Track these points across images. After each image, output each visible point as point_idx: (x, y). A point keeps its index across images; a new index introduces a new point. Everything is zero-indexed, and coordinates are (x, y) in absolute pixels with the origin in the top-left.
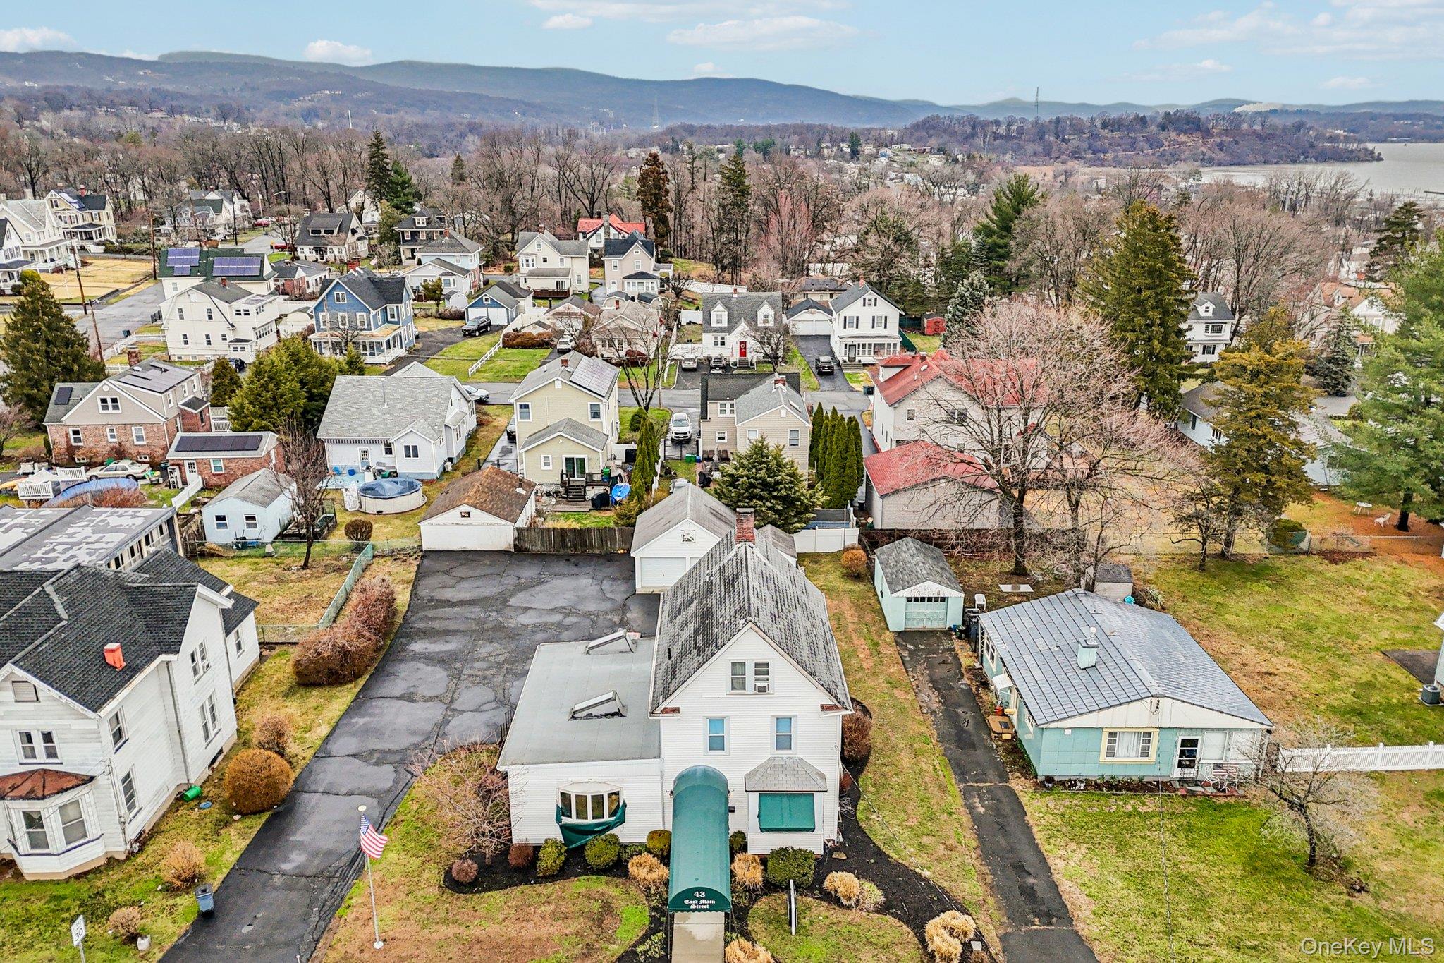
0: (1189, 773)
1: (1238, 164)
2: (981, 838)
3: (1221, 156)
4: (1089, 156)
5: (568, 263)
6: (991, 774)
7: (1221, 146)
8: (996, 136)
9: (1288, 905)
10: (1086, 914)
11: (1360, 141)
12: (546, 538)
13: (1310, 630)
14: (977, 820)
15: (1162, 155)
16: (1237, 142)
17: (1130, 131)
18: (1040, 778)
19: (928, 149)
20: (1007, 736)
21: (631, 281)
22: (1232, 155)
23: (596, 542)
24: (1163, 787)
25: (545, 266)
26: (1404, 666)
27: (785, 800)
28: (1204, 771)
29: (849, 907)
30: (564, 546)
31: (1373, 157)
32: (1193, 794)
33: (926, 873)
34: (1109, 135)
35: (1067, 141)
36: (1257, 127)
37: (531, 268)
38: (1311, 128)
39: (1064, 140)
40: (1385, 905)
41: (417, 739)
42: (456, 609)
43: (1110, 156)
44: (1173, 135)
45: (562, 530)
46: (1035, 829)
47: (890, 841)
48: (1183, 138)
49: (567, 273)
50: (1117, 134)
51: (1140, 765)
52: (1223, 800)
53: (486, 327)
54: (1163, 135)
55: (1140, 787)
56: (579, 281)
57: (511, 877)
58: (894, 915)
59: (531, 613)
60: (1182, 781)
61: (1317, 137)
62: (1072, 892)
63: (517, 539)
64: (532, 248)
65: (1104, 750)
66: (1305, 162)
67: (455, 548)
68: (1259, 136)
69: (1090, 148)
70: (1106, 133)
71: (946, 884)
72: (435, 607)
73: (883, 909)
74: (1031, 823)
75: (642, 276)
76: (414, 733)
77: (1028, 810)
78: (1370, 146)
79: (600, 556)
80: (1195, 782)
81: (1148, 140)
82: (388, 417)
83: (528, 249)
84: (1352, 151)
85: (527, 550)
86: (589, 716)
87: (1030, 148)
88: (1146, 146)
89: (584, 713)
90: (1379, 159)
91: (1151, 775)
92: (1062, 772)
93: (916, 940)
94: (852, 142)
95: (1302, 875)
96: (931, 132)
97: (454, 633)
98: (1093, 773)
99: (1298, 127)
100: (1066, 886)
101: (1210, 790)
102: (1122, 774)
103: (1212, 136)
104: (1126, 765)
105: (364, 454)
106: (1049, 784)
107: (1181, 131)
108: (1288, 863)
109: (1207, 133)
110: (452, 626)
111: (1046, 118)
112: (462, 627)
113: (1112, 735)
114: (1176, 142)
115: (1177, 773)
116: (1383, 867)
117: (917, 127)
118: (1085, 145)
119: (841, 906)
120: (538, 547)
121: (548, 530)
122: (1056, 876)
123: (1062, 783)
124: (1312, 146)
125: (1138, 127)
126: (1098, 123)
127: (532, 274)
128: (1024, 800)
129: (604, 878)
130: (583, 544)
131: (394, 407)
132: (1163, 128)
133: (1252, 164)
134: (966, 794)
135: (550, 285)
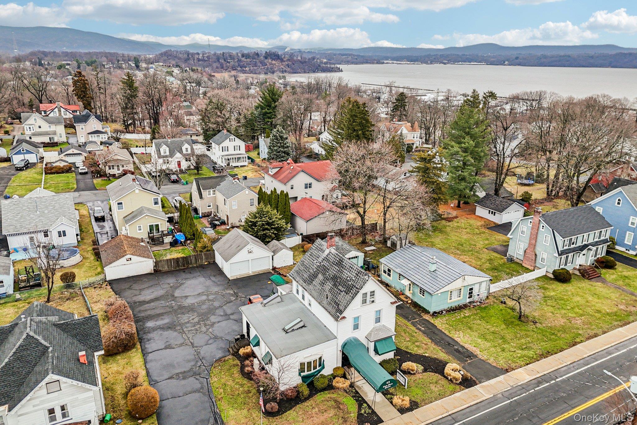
0: (471, 299)
1: (295, 73)
2: (431, 338)
3: (288, 69)
4: (239, 69)
5: (53, 128)
6: (416, 316)
7: (288, 65)
8: (199, 60)
9: (523, 333)
10: (479, 353)
11: (334, 64)
12: (169, 264)
13: (462, 245)
14: (424, 332)
15: (267, 69)
16: (294, 64)
17: (253, 59)
18: (431, 313)
19: (171, 65)
20: (410, 302)
21: (93, 135)
22: (293, 69)
23: (193, 261)
24: (465, 306)
25: (40, 130)
26: (495, 252)
27: (383, 341)
28: (475, 298)
29: (414, 374)
30: (178, 266)
31: (340, 70)
32: (475, 306)
33: (427, 355)
34: (245, 60)
35: (229, 62)
36: (299, 58)
37: (32, 131)
38: (318, 59)
39: (228, 62)
40: (544, 325)
41: (193, 363)
42: (152, 304)
43: (247, 69)
44: (270, 61)
45: (177, 258)
46: (443, 330)
47: (407, 347)
48: (274, 62)
49: (55, 133)
50: (248, 60)
51: (459, 301)
52: (484, 306)
53: (27, 164)
54: (266, 61)
55: (460, 308)
56: (61, 137)
57: (291, 404)
58: (429, 371)
59: (189, 298)
60: (470, 303)
61: (320, 63)
62: (471, 348)
63: (155, 266)
64: (31, 121)
65: (449, 298)
66: (317, 72)
67: (124, 277)
68: (301, 62)
69: (239, 65)
70: (243, 59)
71: (435, 356)
72: (141, 305)
73: (425, 370)
74: (440, 329)
75: (97, 132)
76: (189, 361)
77: (436, 325)
78: (338, 66)
79: (197, 267)
80: (474, 302)
81: (261, 62)
82: (41, 218)
83: (29, 122)
84: (332, 68)
85: (161, 271)
86: (293, 330)
87: (215, 65)
88: (261, 65)
89: (291, 330)
90: (342, 71)
91: (461, 303)
92: (437, 309)
93: (442, 377)
94: (135, 61)
95: (519, 323)
96: (169, 57)
97: (162, 314)
98: (446, 307)
99: (314, 58)
100: (466, 346)
101: (478, 303)
102: (453, 305)
103: (284, 62)
104: (455, 302)
105: (32, 239)
106: (435, 314)
107: (273, 59)
108: (513, 320)
109: (282, 60)
110: (158, 311)
111: (219, 52)
112: (162, 311)
113: (451, 292)
114: (271, 64)
115: (468, 300)
116: (536, 314)
117: (161, 54)
118: (237, 64)
119: (411, 374)
120: (166, 268)
121: (170, 260)
122: (461, 344)
123: (439, 313)
124: (319, 66)
125: (256, 57)
126: (240, 55)
127: (34, 135)
128: (432, 322)
129: (326, 392)
130: (188, 263)
131: (43, 212)
132: (266, 58)
133: (300, 73)
134: (414, 324)
135: (46, 140)
